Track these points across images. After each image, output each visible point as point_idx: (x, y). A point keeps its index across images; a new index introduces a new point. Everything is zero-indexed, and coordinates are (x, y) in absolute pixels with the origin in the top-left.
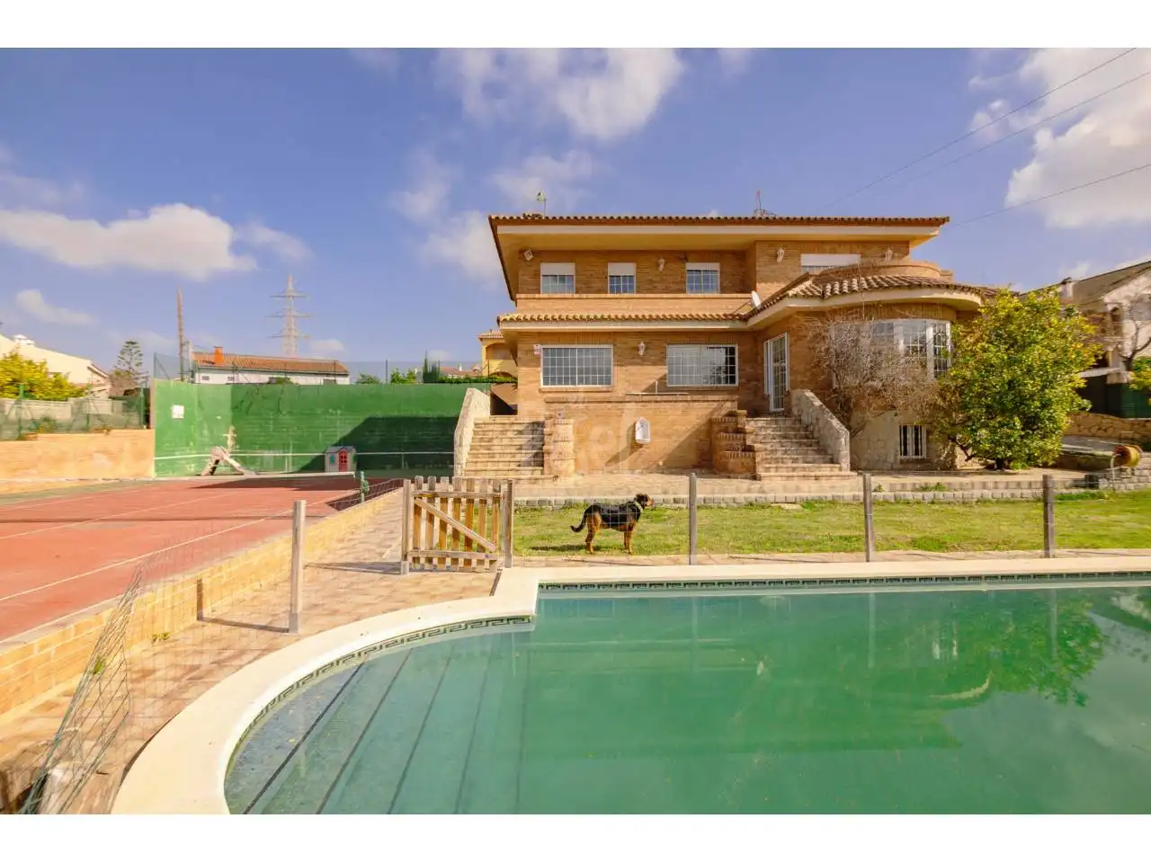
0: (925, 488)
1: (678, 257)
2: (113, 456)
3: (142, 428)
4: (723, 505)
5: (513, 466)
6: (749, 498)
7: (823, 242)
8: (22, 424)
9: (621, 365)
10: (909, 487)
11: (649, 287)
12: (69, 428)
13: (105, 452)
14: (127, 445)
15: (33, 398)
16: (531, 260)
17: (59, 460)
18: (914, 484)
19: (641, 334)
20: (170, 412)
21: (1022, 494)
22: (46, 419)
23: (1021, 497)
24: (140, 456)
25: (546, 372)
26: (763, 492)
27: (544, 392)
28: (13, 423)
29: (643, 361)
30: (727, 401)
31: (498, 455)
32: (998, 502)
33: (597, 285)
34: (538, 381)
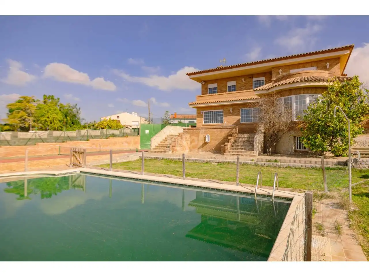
0: (270, 161)
1: (249, 77)
2: (129, 143)
3: (138, 136)
4: (200, 162)
5: (165, 148)
6: (208, 160)
7: (299, 64)
8: (107, 135)
9: (226, 116)
10: (264, 160)
11: (240, 88)
12: (119, 136)
13: (126, 142)
14: (132, 141)
15: (111, 129)
16: (204, 84)
17: (115, 144)
18: (266, 159)
19: (231, 105)
20: (145, 132)
21: (306, 166)
22: (113, 134)
23: (306, 167)
24: (136, 143)
25: (205, 119)
26: (215, 159)
27: (203, 126)
28: (105, 135)
29: (232, 114)
30: (234, 128)
31: (164, 145)
32: (296, 168)
33: (223, 89)
34: (202, 122)
